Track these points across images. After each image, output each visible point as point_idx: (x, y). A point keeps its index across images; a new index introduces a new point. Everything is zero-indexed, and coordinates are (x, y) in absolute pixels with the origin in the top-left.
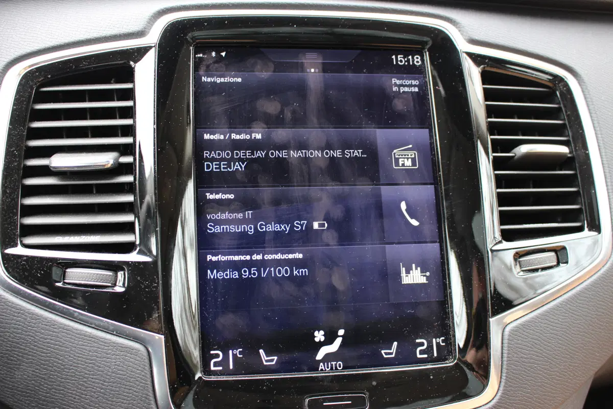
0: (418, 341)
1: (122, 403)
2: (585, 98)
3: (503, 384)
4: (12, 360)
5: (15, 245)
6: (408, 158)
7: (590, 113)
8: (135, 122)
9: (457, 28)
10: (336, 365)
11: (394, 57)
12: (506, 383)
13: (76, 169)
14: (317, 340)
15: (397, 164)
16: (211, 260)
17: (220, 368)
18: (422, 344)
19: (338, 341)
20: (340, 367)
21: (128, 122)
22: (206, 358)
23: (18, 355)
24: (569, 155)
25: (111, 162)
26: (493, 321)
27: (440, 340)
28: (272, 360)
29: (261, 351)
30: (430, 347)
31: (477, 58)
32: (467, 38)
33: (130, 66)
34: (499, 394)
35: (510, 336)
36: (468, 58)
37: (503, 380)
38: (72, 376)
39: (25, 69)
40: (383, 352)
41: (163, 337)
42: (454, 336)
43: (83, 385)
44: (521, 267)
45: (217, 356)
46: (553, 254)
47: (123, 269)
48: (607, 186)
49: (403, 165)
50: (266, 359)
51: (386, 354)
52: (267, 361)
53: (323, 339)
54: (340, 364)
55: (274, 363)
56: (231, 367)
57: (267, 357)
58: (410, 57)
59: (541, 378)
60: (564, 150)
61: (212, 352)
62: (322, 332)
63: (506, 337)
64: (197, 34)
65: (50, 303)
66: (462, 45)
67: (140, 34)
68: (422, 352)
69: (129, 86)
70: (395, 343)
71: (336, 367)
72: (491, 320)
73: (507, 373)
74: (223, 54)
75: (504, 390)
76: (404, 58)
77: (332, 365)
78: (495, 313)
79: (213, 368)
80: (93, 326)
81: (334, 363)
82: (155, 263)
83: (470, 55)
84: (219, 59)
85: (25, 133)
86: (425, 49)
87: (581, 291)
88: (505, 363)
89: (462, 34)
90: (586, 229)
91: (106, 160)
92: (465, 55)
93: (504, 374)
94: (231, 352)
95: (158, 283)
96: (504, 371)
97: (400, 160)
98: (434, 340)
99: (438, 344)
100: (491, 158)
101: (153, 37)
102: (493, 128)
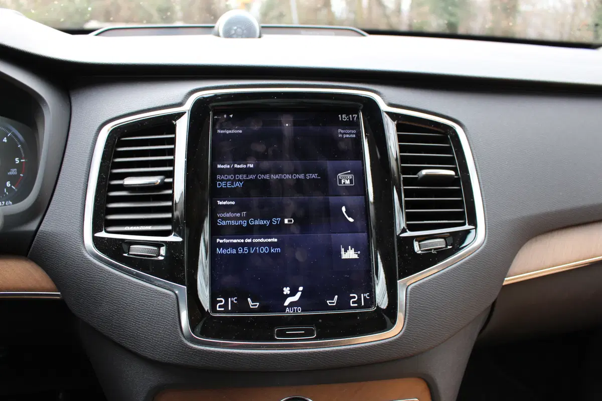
0: (351, 295)
1: (160, 327)
2: (468, 140)
3: (406, 323)
4: (97, 300)
5: (101, 231)
6: (347, 179)
7: (471, 150)
8: (174, 157)
9: (380, 97)
10: (297, 309)
11: (340, 116)
12: (408, 323)
13: (138, 185)
14: (285, 293)
15: (340, 182)
16: (219, 242)
17: (223, 309)
18: (354, 297)
19: (299, 294)
20: (299, 310)
21: (171, 157)
22: (213, 302)
23: (101, 298)
24: (456, 177)
25: (159, 181)
26: (399, 282)
27: (366, 295)
28: (256, 305)
29: (249, 299)
30: (359, 299)
31: (393, 116)
32: (387, 103)
33: (173, 123)
34: (404, 330)
35: (411, 292)
36: (387, 116)
37: (406, 321)
38: (132, 311)
39: (112, 127)
40: (328, 302)
41: (186, 287)
42: (375, 292)
43: (137, 316)
44: (420, 248)
45: (221, 301)
46: (443, 240)
47: (163, 246)
48: (482, 196)
49: (344, 183)
50: (252, 304)
51: (330, 303)
52: (252, 306)
53: (289, 292)
54: (299, 309)
55: (257, 307)
56: (230, 309)
57: (253, 303)
58: (351, 116)
59: (433, 321)
60: (452, 173)
61: (218, 299)
62: (288, 288)
63: (408, 293)
64: (214, 104)
65: (120, 266)
66: (384, 107)
67: (180, 105)
68: (354, 302)
69: (173, 136)
70: (336, 297)
71: (297, 311)
72: (398, 281)
73: (409, 316)
74: (231, 116)
75: (407, 327)
76: (346, 116)
77: (294, 309)
78: (401, 277)
79: (218, 309)
80: (144, 280)
81: (295, 308)
82: (183, 242)
83: (388, 113)
84: (228, 118)
85: (110, 165)
86: (359, 110)
87: (462, 264)
88: (408, 309)
89: (384, 101)
90: (467, 224)
91: (156, 180)
92: (385, 114)
93: (407, 317)
94: (230, 299)
95: (184, 254)
96: (407, 315)
97: (342, 180)
98: (362, 295)
99: (365, 298)
100: (402, 179)
101: (188, 106)
102: (404, 159)
